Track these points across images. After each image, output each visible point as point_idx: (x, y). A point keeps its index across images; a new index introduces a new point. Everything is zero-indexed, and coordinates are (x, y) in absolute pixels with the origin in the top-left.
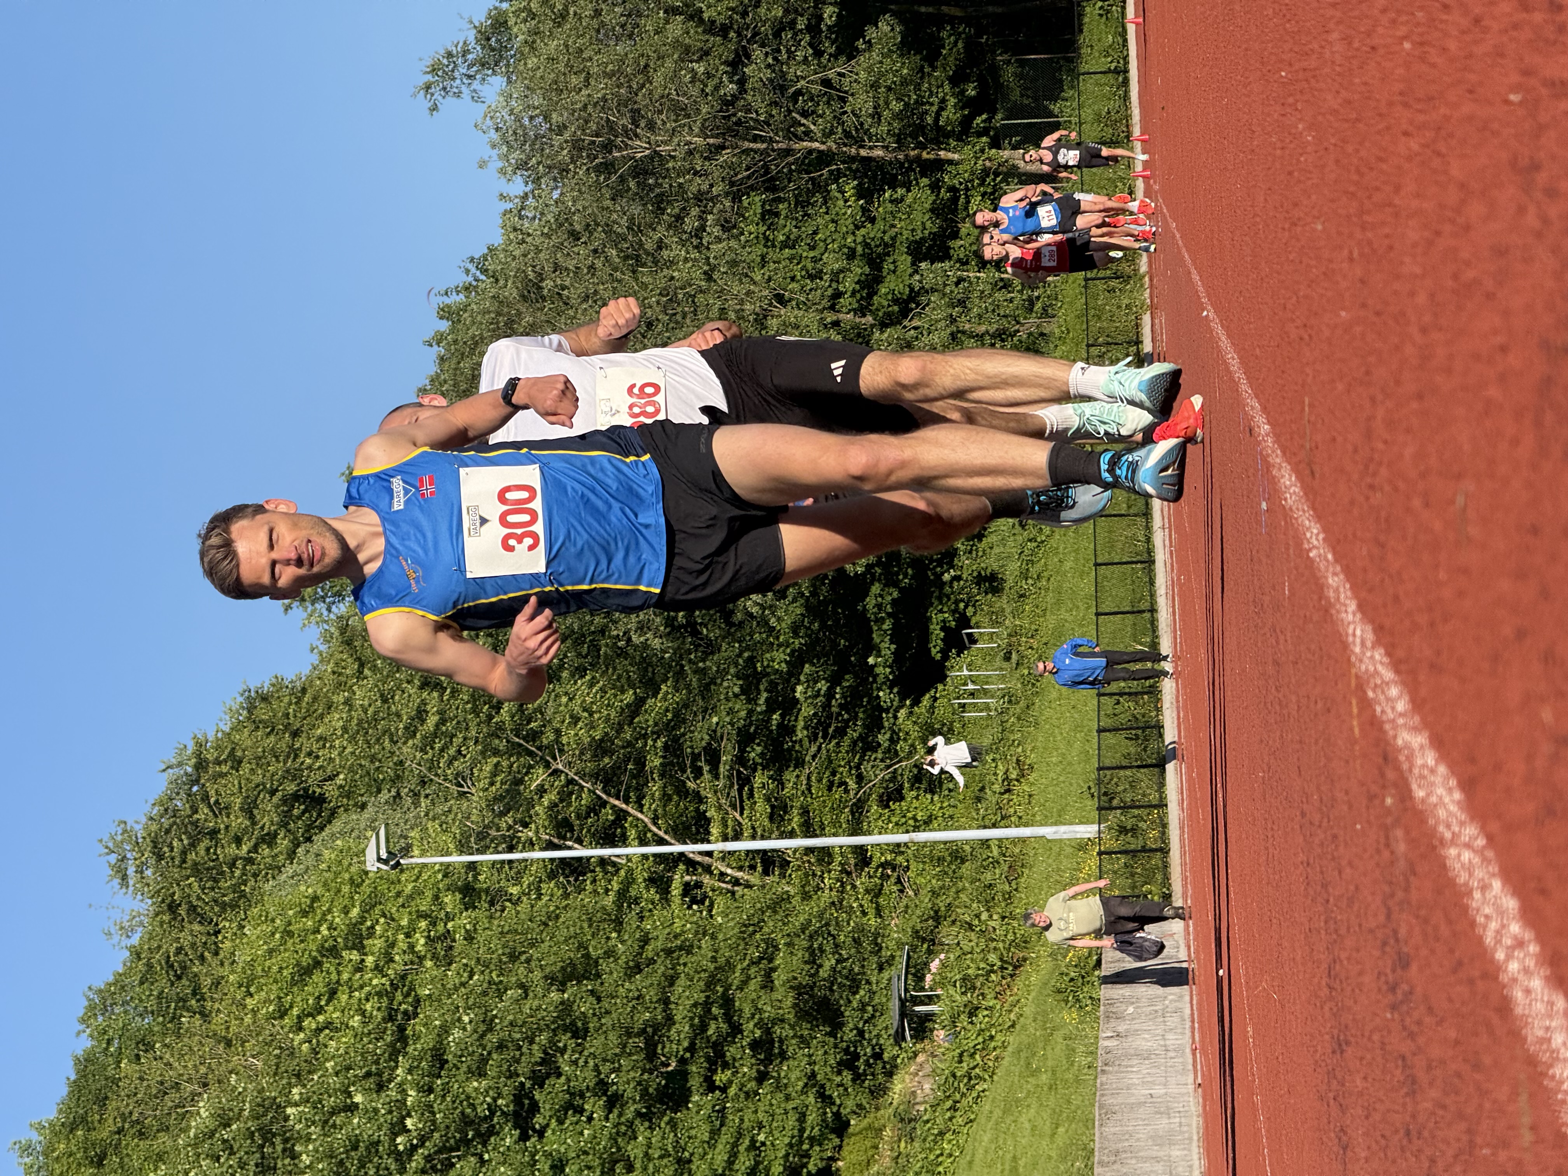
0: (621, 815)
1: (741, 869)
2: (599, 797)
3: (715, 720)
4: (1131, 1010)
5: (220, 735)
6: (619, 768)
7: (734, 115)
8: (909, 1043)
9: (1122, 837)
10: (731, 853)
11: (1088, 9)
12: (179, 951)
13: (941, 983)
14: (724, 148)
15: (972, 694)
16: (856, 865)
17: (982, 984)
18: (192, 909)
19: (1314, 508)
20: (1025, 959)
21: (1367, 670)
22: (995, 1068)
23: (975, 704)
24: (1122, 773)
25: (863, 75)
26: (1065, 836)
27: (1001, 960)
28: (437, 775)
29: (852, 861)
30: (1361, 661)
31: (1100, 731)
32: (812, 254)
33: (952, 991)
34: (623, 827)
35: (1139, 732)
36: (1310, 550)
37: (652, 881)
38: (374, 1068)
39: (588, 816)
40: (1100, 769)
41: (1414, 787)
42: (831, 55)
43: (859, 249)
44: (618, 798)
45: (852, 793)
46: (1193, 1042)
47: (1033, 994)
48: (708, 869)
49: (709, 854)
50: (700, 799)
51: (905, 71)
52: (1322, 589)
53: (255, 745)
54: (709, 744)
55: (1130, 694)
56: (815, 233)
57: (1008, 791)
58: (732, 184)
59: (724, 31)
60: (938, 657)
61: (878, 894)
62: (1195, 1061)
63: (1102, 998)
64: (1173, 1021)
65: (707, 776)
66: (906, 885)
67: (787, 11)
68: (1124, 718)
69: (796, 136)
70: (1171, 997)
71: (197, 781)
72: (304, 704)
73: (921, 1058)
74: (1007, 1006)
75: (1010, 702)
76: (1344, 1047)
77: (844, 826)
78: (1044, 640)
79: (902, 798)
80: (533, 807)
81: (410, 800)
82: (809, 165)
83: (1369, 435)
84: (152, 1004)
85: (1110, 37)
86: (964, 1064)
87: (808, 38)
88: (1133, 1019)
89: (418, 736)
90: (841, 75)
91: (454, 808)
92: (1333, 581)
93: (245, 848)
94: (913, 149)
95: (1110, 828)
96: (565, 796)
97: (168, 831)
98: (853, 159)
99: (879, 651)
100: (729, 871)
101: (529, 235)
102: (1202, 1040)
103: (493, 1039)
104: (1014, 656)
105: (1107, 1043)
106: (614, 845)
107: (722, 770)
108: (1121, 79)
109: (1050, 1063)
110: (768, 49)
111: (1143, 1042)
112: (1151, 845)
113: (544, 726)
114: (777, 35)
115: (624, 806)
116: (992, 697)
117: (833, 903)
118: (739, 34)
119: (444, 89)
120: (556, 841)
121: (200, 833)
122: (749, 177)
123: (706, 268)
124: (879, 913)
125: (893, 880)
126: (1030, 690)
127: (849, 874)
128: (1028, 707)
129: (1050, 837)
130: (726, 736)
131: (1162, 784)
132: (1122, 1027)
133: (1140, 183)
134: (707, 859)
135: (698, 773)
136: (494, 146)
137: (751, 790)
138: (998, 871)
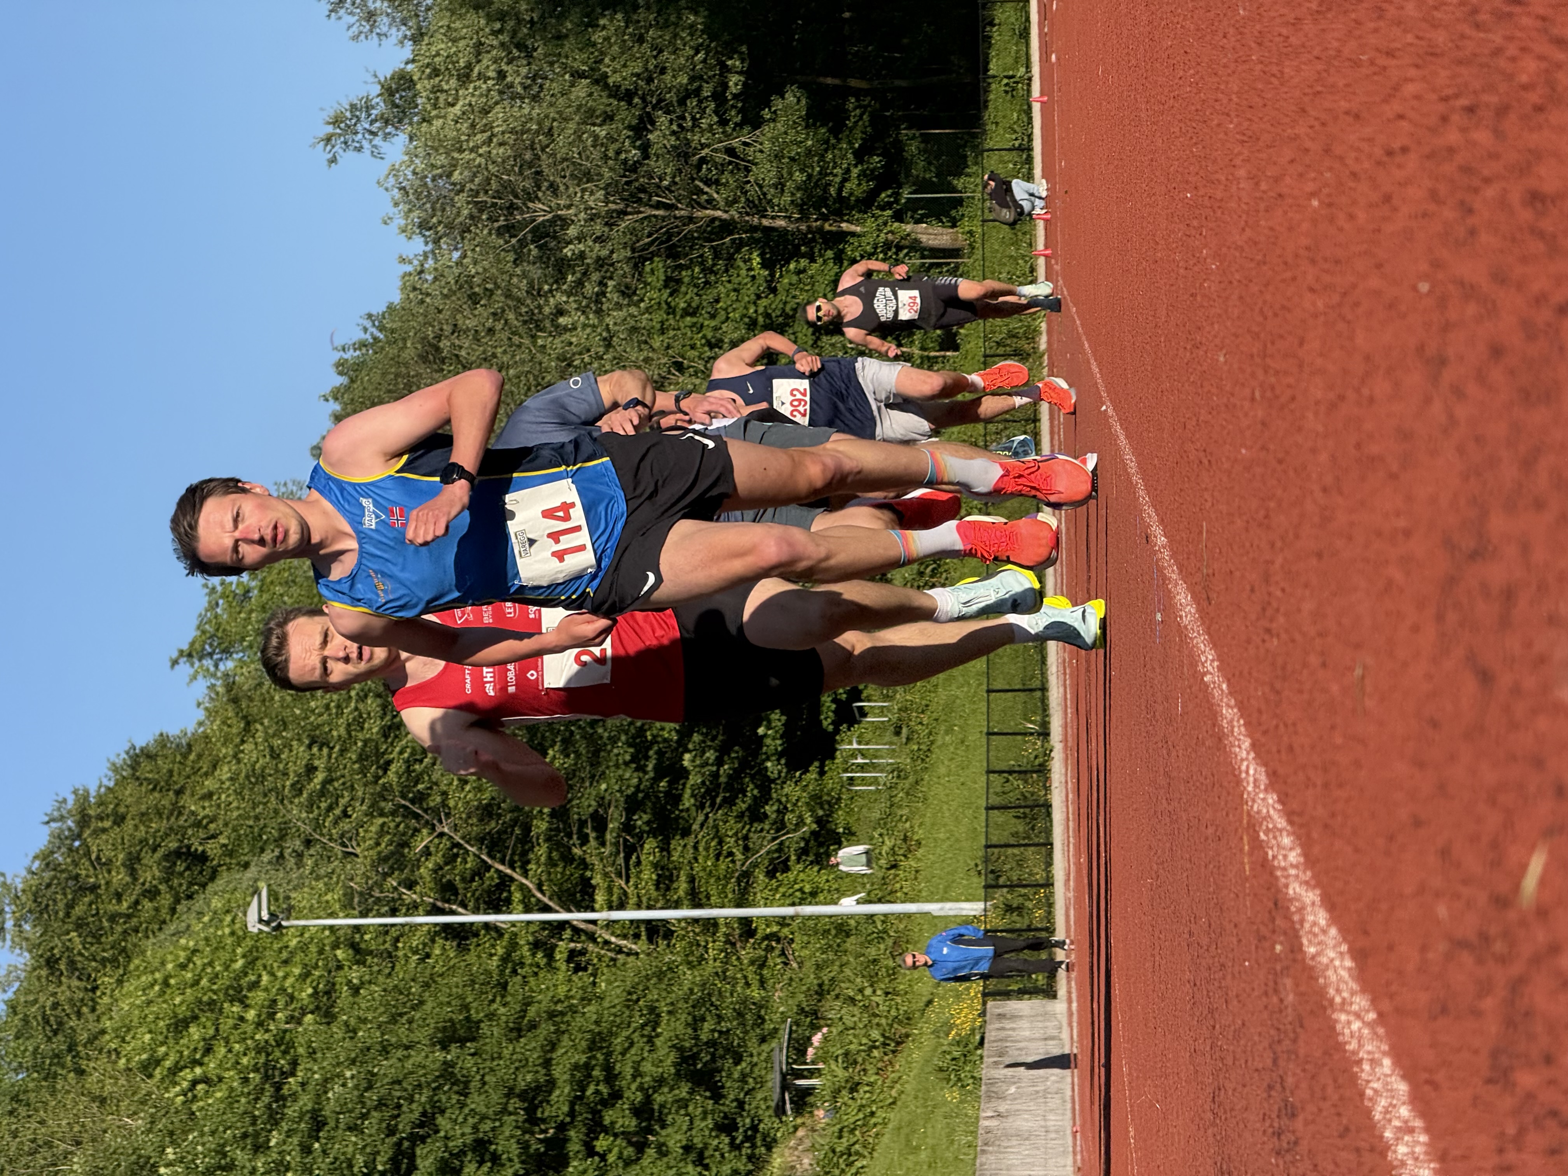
0: (505, 881)
1: (625, 937)
2: (483, 861)
3: (604, 786)
4: (1013, 1090)
5: (103, 790)
6: (505, 832)
7: (637, 180)
8: (789, 1116)
9: (1008, 916)
10: (615, 922)
11: (993, 86)
12: (55, 1006)
13: (824, 1056)
14: (626, 213)
15: (862, 768)
16: (741, 936)
17: (864, 1060)
18: (72, 964)
19: (1209, 633)
20: (907, 1036)
21: (1259, 812)
22: (875, 1145)
23: (863, 779)
24: (1010, 851)
25: (767, 145)
26: (951, 913)
27: (883, 1035)
28: (322, 835)
29: (737, 932)
30: (1254, 801)
31: (988, 808)
32: (713, 323)
33: (833, 1067)
34: (507, 893)
35: (1027, 810)
36: (1205, 674)
37: (536, 945)
38: (251, 1129)
39: (472, 880)
40: (987, 847)
41: (1305, 941)
42: (736, 124)
43: (761, 319)
44: (503, 862)
45: (738, 863)
46: (1074, 1125)
47: (915, 1071)
48: (592, 938)
49: (594, 922)
50: (584, 864)
51: (810, 143)
52: (1216, 717)
53: (138, 802)
54: (596, 811)
55: (1020, 772)
56: (717, 301)
57: (894, 867)
58: (633, 250)
59: (628, 96)
60: (831, 728)
61: (762, 966)
62: (1075, 1145)
63: (984, 1077)
64: (1054, 1102)
65: (593, 843)
66: (790, 957)
67: (692, 79)
68: (1013, 797)
69: (699, 204)
70: (1053, 1078)
71: (79, 836)
72: (189, 763)
73: (801, 1133)
74: (888, 1082)
75: (899, 777)
77: (730, 896)
78: (935, 715)
79: (786, 869)
80: (419, 868)
81: (293, 860)
82: (711, 233)
83: (1267, 579)
84: (28, 1061)
85: (1015, 115)
86: (844, 1140)
87: (713, 105)
88: (1015, 1099)
89: (305, 795)
90: (745, 144)
91: (338, 870)
92: (1227, 712)
93: (125, 905)
94: (816, 220)
95: (996, 907)
96: (451, 859)
97: (49, 885)
98: (754, 229)
99: (769, 722)
100: (613, 939)
101: (428, 295)
102: (1083, 1126)
103: (373, 1095)
104: (905, 731)
105: (986, 1123)
106: (498, 911)
107: (608, 837)
108: (1024, 157)
109: (930, 1141)
110: (673, 116)
111: (1023, 1123)
112: (1036, 924)
113: (431, 788)
114: (682, 102)
115: (509, 871)
116: (882, 771)
117: (717, 973)
118: (643, 99)
119: (346, 143)
120: (439, 904)
121: (81, 888)
122: (651, 244)
123: (605, 334)
124: (762, 983)
125: (777, 952)
126: (920, 765)
127: (733, 945)
128: (917, 783)
129: (935, 914)
130: (613, 804)
131: (1049, 863)
132: (1003, 1107)
133: (1041, 261)
134: (591, 927)
135: (584, 839)
136: (396, 204)
137: (638, 857)
138: (882, 946)
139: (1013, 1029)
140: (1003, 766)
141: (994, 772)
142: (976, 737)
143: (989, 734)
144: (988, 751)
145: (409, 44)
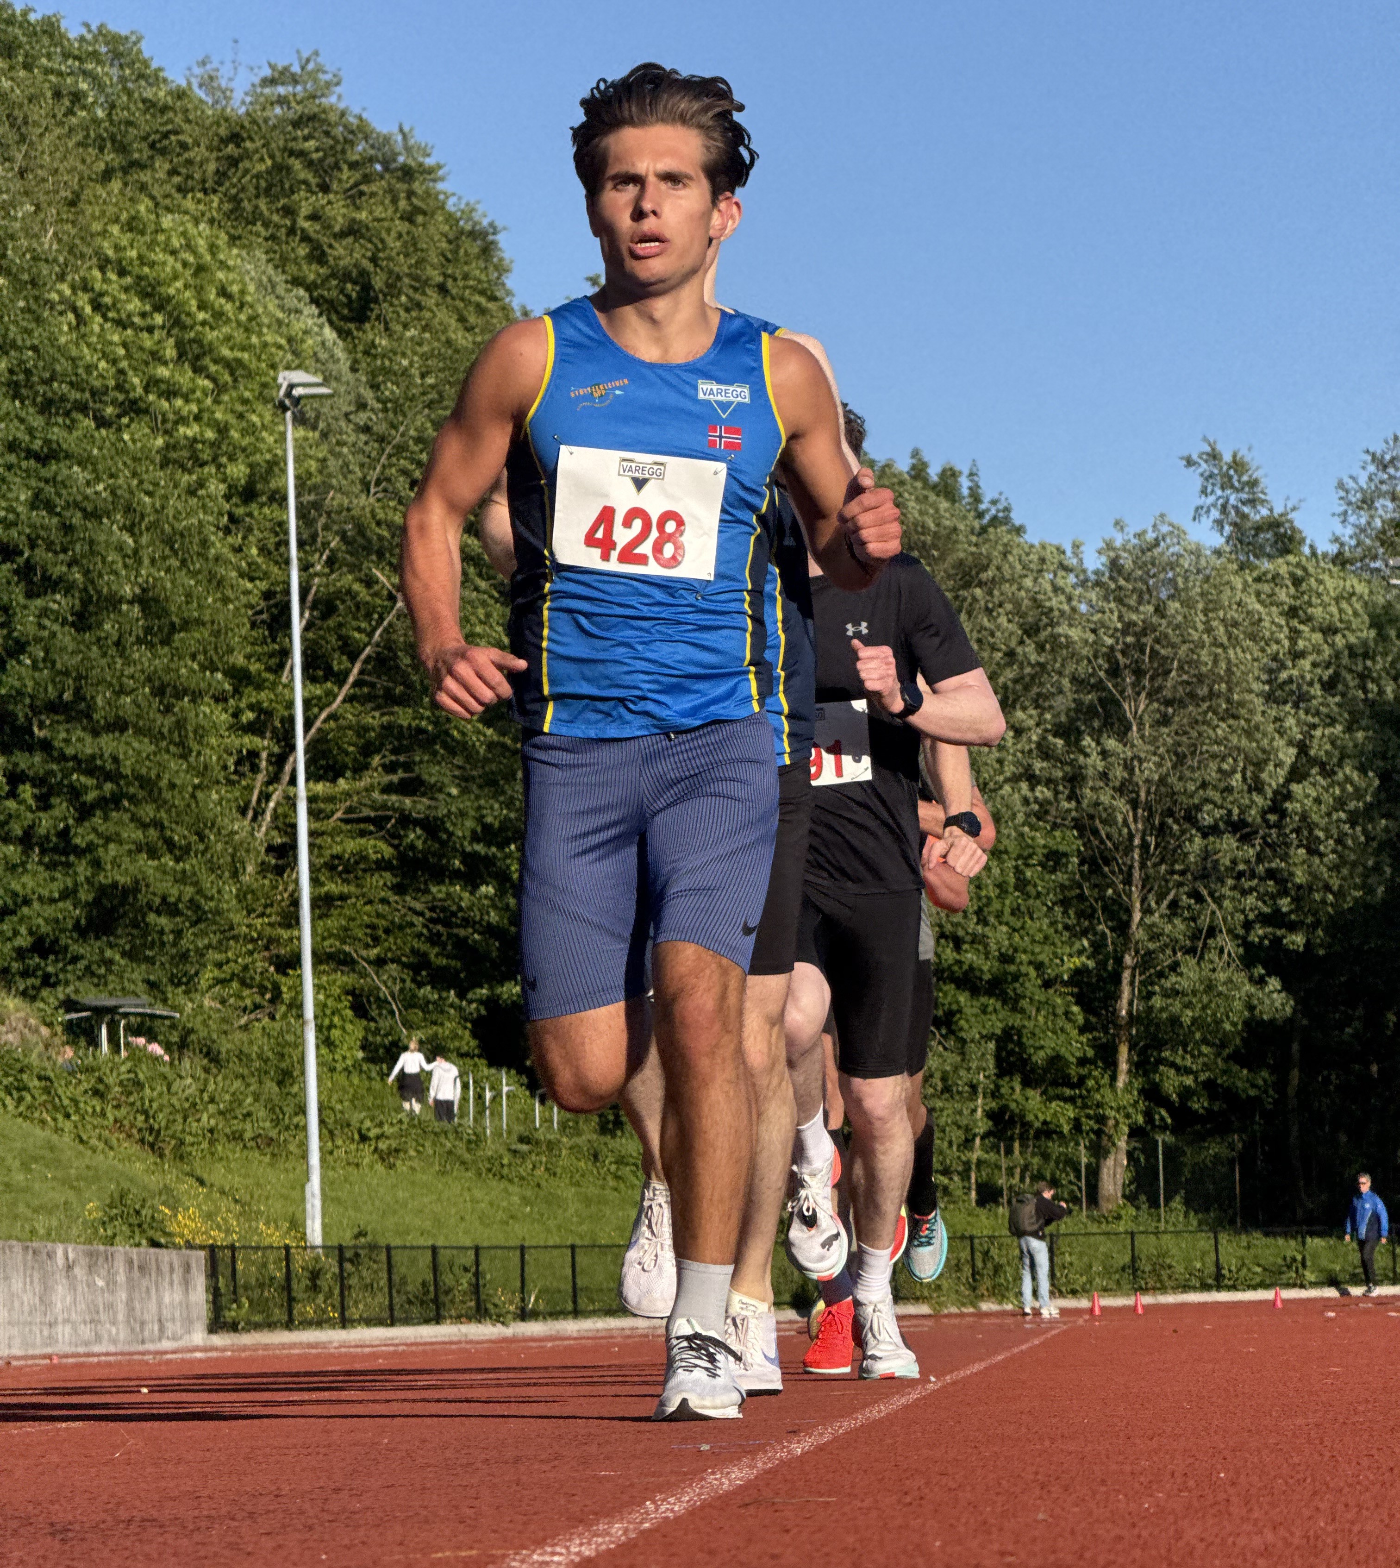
0: (338, 677)
2: (363, 649)
3: (454, 791)
4: (100, 1283)
5: (442, 197)
6: (398, 675)
8: (63, 1017)
9: (306, 1274)
10: (294, 806)
11: (1292, 1243)
12: (184, 146)
14: (1135, 807)
16: (278, 956)
17: (132, 1105)
18: (234, 162)
19: (702, 1508)
20: (161, 1156)
22: (32, 1119)
24: (384, 1275)
25: (1223, 976)
26: (309, 1207)
27: (161, 1128)
28: (390, 456)
29: (283, 952)
30: (523, 1561)
31: (434, 1249)
33: (123, 1069)
34: (326, 679)
35: (432, 1296)
39: (338, 638)
40: (388, 1249)
42: (1246, 938)
43: (1012, 968)
44: (361, 672)
45: (364, 953)
46: (60, 1356)
47: (119, 1166)
48: (274, 779)
49: (293, 781)
50: (359, 769)
51: (1228, 1027)
52: (607, 1516)
53: (430, 239)
54: (424, 783)
55: (477, 1285)
56: (1033, 917)
57: (363, 1139)
58: (1091, 817)
59: (1278, 808)
61: (244, 983)
62: (33, 1357)
63: (114, 1248)
64: (86, 1332)
65: (386, 779)
66: (252, 1016)
67: (1300, 887)
68: (448, 1279)
69: (1147, 895)
70: (114, 1330)
71: (386, 169)
72: (478, 298)
73: (45, 1031)
74: (106, 1134)
75: (469, 1142)
76: (59, 1537)
77: (326, 943)
78: (543, 1183)
80: (351, 572)
81: (362, 422)
82: (1114, 909)
85: (1260, 1270)
86: (36, 1083)
87: (1268, 911)
88: (89, 1286)
90: (1223, 949)
92: (617, 1528)
93: (306, 225)
95: (317, 1259)
96: (363, 611)
97: (327, 134)
98: (1119, 961)
100: (272, 805)
102: (60, 1367)
103: (77, 519)
104: (524, 1148)
105: (60, 1252)
106: (305, 668)
107: (394, 797)
108: (1210, 1281)
109: (37, 1186)
110: (1255, 864)
111: (61, 1296)
112: (297, 1308)
114: (1271, 874)
115: (351, 679)
116: (475, 1120)
117: (232, 928)
119: (1212, 476)
120: (312, 596)
121: (326, 172)
122: (1100, 838)
124: (221, 983)
125: (258, 999)
126: (484, 1166)
127: (267, 948)
128: (463, 1163)
129: (308, 1187)
130: (433, 803)
131: (369, 1322)
132: (79, 1272)
133: (1084, 1303)
134: (286, 778)
135: (390, 768)
136: (1138, 535)
137: (371, 833)
138: (268, 1124)
139: (171, 1283)
140: (484, 1265)
141: (477, 1255)
142: (520, 1232)
143: (522, 1249)
144: (502, 1248)
145: (1333, 549)
